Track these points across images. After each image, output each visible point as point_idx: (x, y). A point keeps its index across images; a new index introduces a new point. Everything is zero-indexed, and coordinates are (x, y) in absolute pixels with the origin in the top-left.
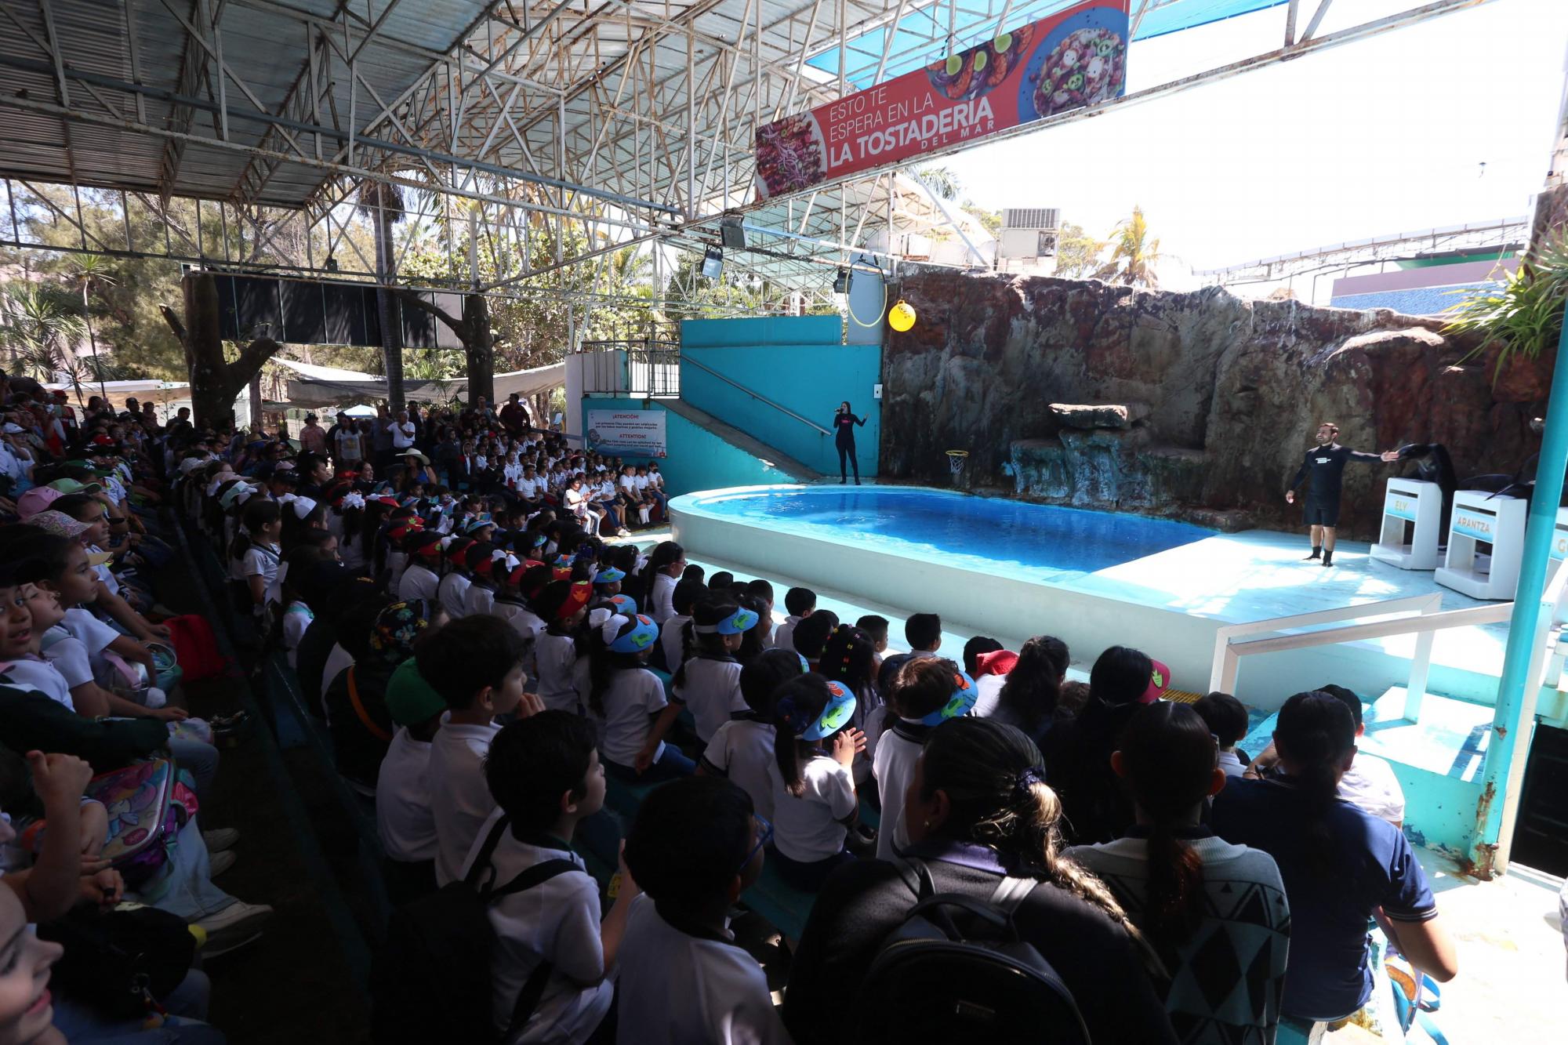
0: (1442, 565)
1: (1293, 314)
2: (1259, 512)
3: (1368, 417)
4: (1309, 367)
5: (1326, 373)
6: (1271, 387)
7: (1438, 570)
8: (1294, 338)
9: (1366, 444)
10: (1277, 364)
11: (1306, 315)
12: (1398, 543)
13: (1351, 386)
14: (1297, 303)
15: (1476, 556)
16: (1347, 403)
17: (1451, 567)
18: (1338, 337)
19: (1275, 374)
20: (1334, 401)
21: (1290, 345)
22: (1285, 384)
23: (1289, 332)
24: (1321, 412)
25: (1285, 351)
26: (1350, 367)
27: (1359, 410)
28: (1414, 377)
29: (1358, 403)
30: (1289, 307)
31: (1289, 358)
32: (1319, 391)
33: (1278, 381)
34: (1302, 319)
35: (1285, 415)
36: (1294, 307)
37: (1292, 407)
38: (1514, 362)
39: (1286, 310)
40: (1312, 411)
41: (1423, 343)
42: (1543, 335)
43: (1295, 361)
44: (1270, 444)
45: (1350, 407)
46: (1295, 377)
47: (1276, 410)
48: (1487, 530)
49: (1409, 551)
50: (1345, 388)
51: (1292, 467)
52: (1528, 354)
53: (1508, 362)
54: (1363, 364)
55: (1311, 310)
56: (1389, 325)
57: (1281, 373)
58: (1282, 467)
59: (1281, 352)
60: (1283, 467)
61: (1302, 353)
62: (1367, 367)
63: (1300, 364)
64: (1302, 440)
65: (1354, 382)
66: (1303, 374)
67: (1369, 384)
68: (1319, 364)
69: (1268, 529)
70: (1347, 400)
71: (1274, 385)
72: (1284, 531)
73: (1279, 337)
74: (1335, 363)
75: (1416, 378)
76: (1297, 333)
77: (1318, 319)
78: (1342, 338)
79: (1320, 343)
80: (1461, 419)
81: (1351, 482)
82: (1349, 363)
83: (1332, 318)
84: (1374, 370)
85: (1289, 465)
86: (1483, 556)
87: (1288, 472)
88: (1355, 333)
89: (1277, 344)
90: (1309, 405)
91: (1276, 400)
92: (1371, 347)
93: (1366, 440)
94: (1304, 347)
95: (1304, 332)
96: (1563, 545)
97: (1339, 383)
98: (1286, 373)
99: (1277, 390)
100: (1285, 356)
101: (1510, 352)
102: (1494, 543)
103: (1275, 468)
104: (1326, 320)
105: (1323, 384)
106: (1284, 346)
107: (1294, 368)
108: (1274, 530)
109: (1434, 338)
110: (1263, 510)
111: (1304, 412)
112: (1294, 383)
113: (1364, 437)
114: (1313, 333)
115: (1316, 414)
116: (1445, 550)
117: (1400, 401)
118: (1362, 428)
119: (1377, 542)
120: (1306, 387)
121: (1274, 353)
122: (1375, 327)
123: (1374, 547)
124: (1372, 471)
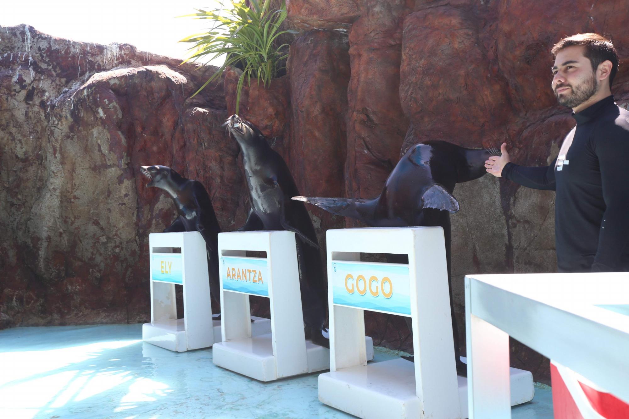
0: (218, 339)
1: (28, 43)
2: (14, 303)
3: (124, 166)
4: (53, 107)
5: (73, 113)
6: (11, 133)
7: (215, 346)
8: (32, 73)
9: (126, 200)
10: (13, 102)
11: (44, 45)
12: (172, 318)
13: (101, 128)
14: (31, 29)
15: (252, 321)
16: (100, 150)
17: (228, 340)
18: (83, 74)
19: (13, 115)
20: (86, 150)
21: (28, 81)
22: (26, 128)
23: (25, 64)
24: (74, 164)
25: (23, 87)
26: (97, 104)
27: (112, 158)
28: (165, 120)
29: (111, 149)
30: (23, 33)
31: (29, 97)
32: (68, 137)
33: (18, 125)
34: (39, 49)
35: (32, 170)
36: (29, 34)
37: (40, 159)
38: (251, 92)
39: (20, 37)
40: (62, 163)
41: (168, 79)
42: (270, 61)
43: (37, 101)
44: (18, 209)
45: (104, 155)
46: (39, 121)
47: (20, 165)
48: (260, 279)
49: (181, 326)
50: (95, 132)
51: (49, 238)
52: (261, 82)
53: (246, 93)
54: (110, 102)
55: (48, 39)
56: (133, 62)
57: (20, 114)
58: (36, 240)
59: (18, 87)
60: (39, 239)
61: (44, 91)
62: (115, 104)
63: (43, 104)
64: (56, 202)
65: (103, 122)
66: (47, 116)
67: (119, 126)
68: (63, 102)
69: (28, 325)
70: (99, 146)
71: (14, 130)
72: (50, 324)
73: (14, 70)
74: (80, 102)
75: (167, 122)
76: (35, 66)
77: (58, 51)
78: (87, 74)
79: (63, 80)
80: (214, 166)
81: (117, 250)
82: (95, 100)
83: (73, 50)
84: (123, 109)
85: (44, 235)
86: (259, 320)
87: (45, 244)
88: (100, 69)
89: (11, 77)
90: (58, 155)
91: (20, 152)
92: (117, 81)
93: (126, 195)
94: (45, 84)
95: (44, 66)
96: (350, 282)
97: (88, 126)
98: (26, 114)
99: (19, 137)
100: (23, 93)
101: (245, 82)
102: (270, 296)
103: (29, 241)
104: (67, 52)
105: (71, 128)
106: (21, 81)
107: (36, 109)
108: (37, 325)
109: (179, 78)
110: (20, 300)
111: (53, 164)
112: (39, 129)
113: (123, 192)
114: (54, 68)
115: (68, 167)
116: (219, 318)
117: (155, 149)
118: (120, 182)
119: (148, 321)
120: (52, 133)
121: (9, 88)
122: (120, 63)
123: (145, 327)
124: (138, 234)
